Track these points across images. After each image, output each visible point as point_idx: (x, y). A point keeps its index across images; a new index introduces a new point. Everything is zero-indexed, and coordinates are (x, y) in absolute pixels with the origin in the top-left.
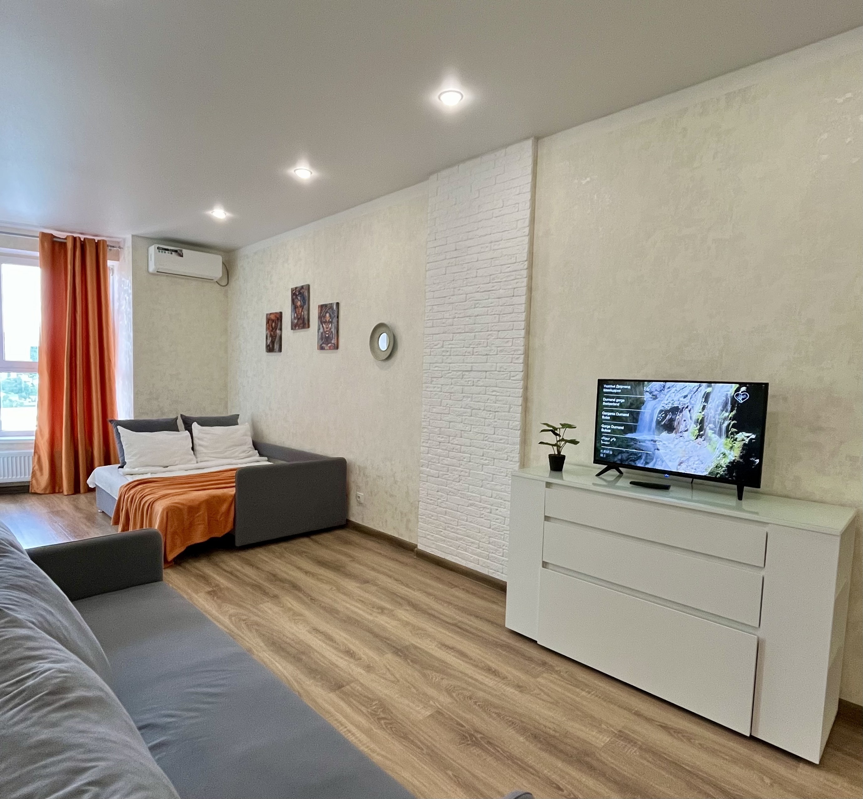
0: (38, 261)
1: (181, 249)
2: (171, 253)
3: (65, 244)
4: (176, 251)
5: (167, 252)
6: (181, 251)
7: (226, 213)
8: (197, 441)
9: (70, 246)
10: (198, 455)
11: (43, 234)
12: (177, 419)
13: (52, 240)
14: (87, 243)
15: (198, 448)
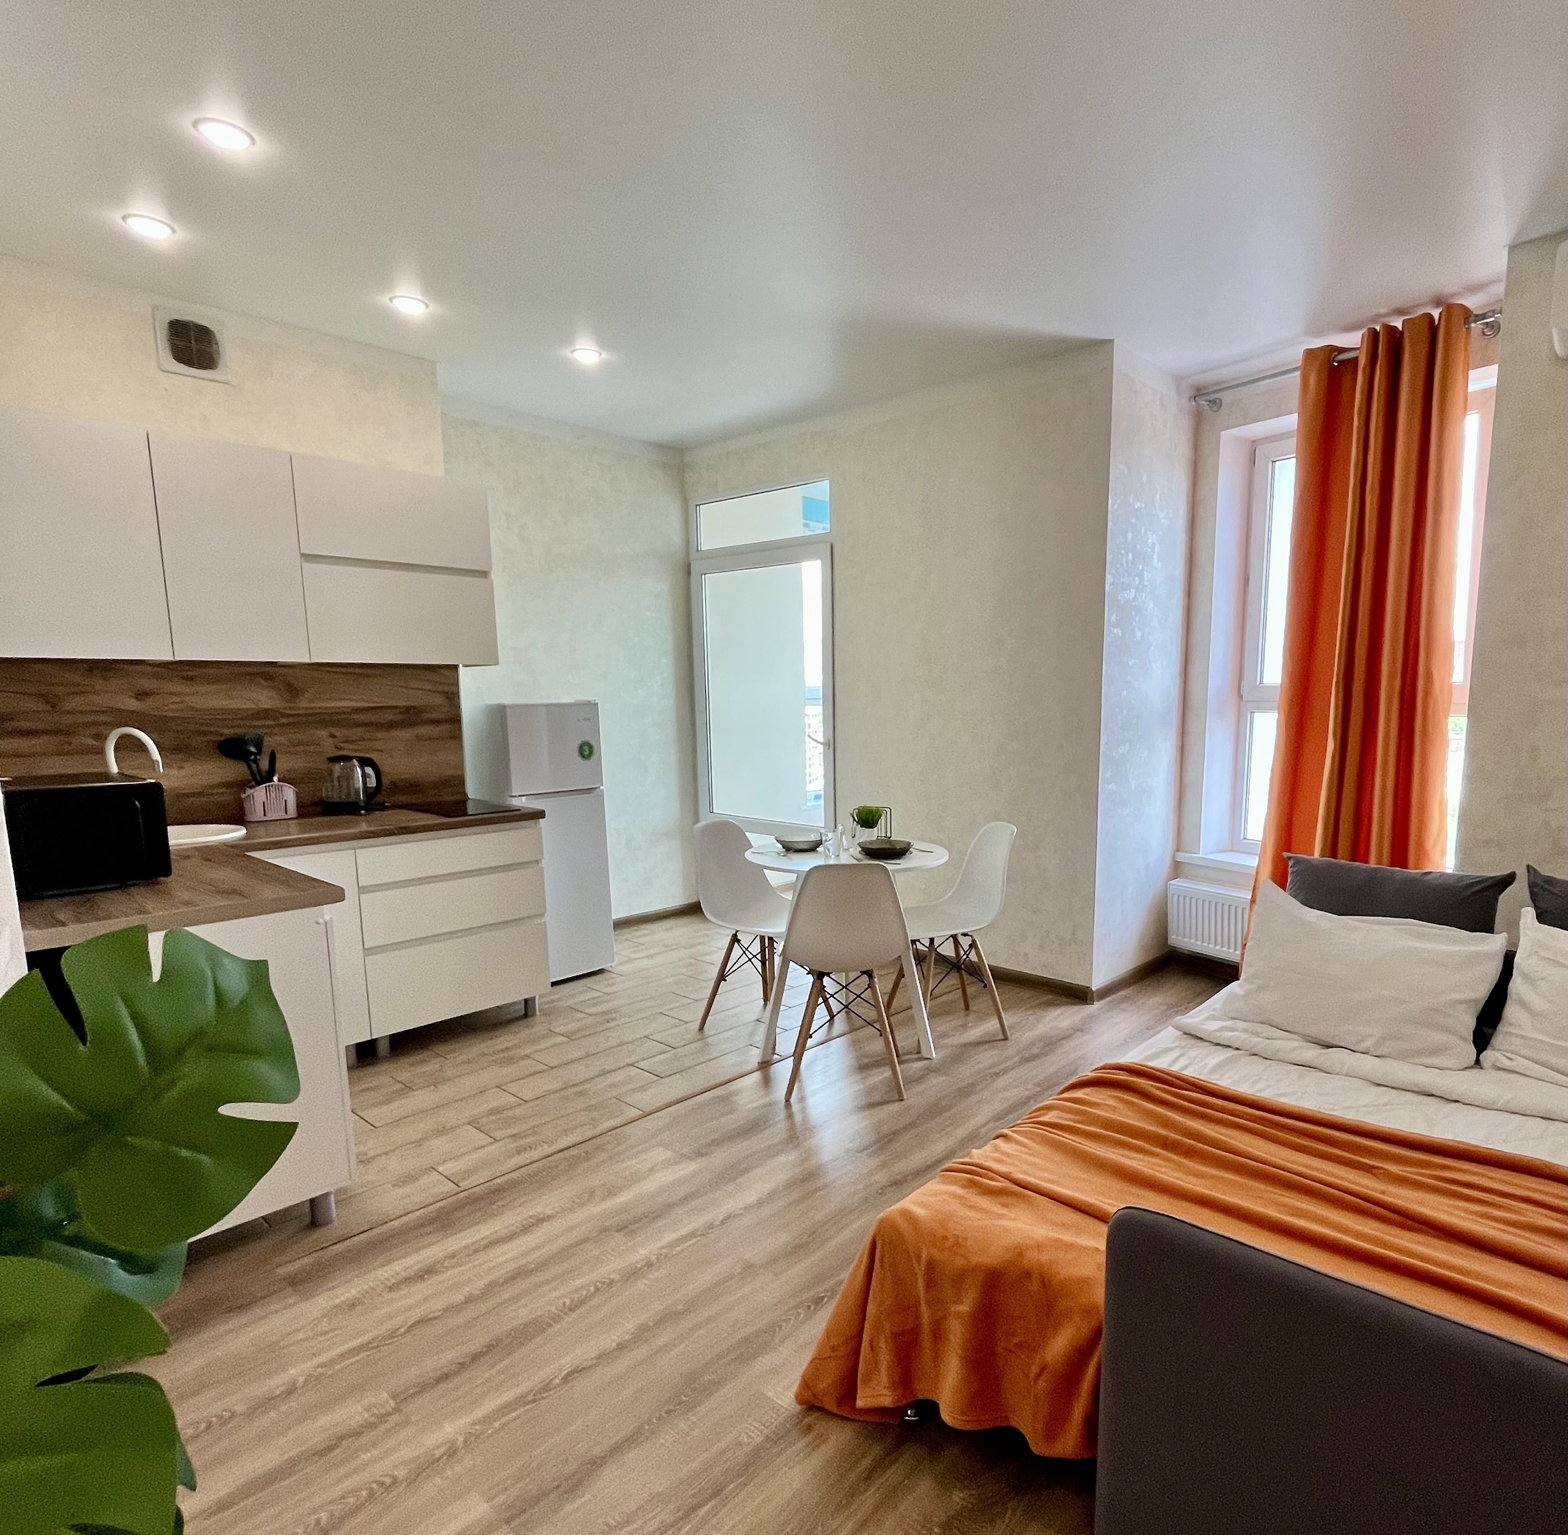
3: (1355, 360)
8: (1516, 985)
9: (1362, 362)
10: (1500, 1038)
11: (1310, 354)
12: (1508, 880)
13: (1330, 362)
14: (1406, 335)
15: (1512, 1011)
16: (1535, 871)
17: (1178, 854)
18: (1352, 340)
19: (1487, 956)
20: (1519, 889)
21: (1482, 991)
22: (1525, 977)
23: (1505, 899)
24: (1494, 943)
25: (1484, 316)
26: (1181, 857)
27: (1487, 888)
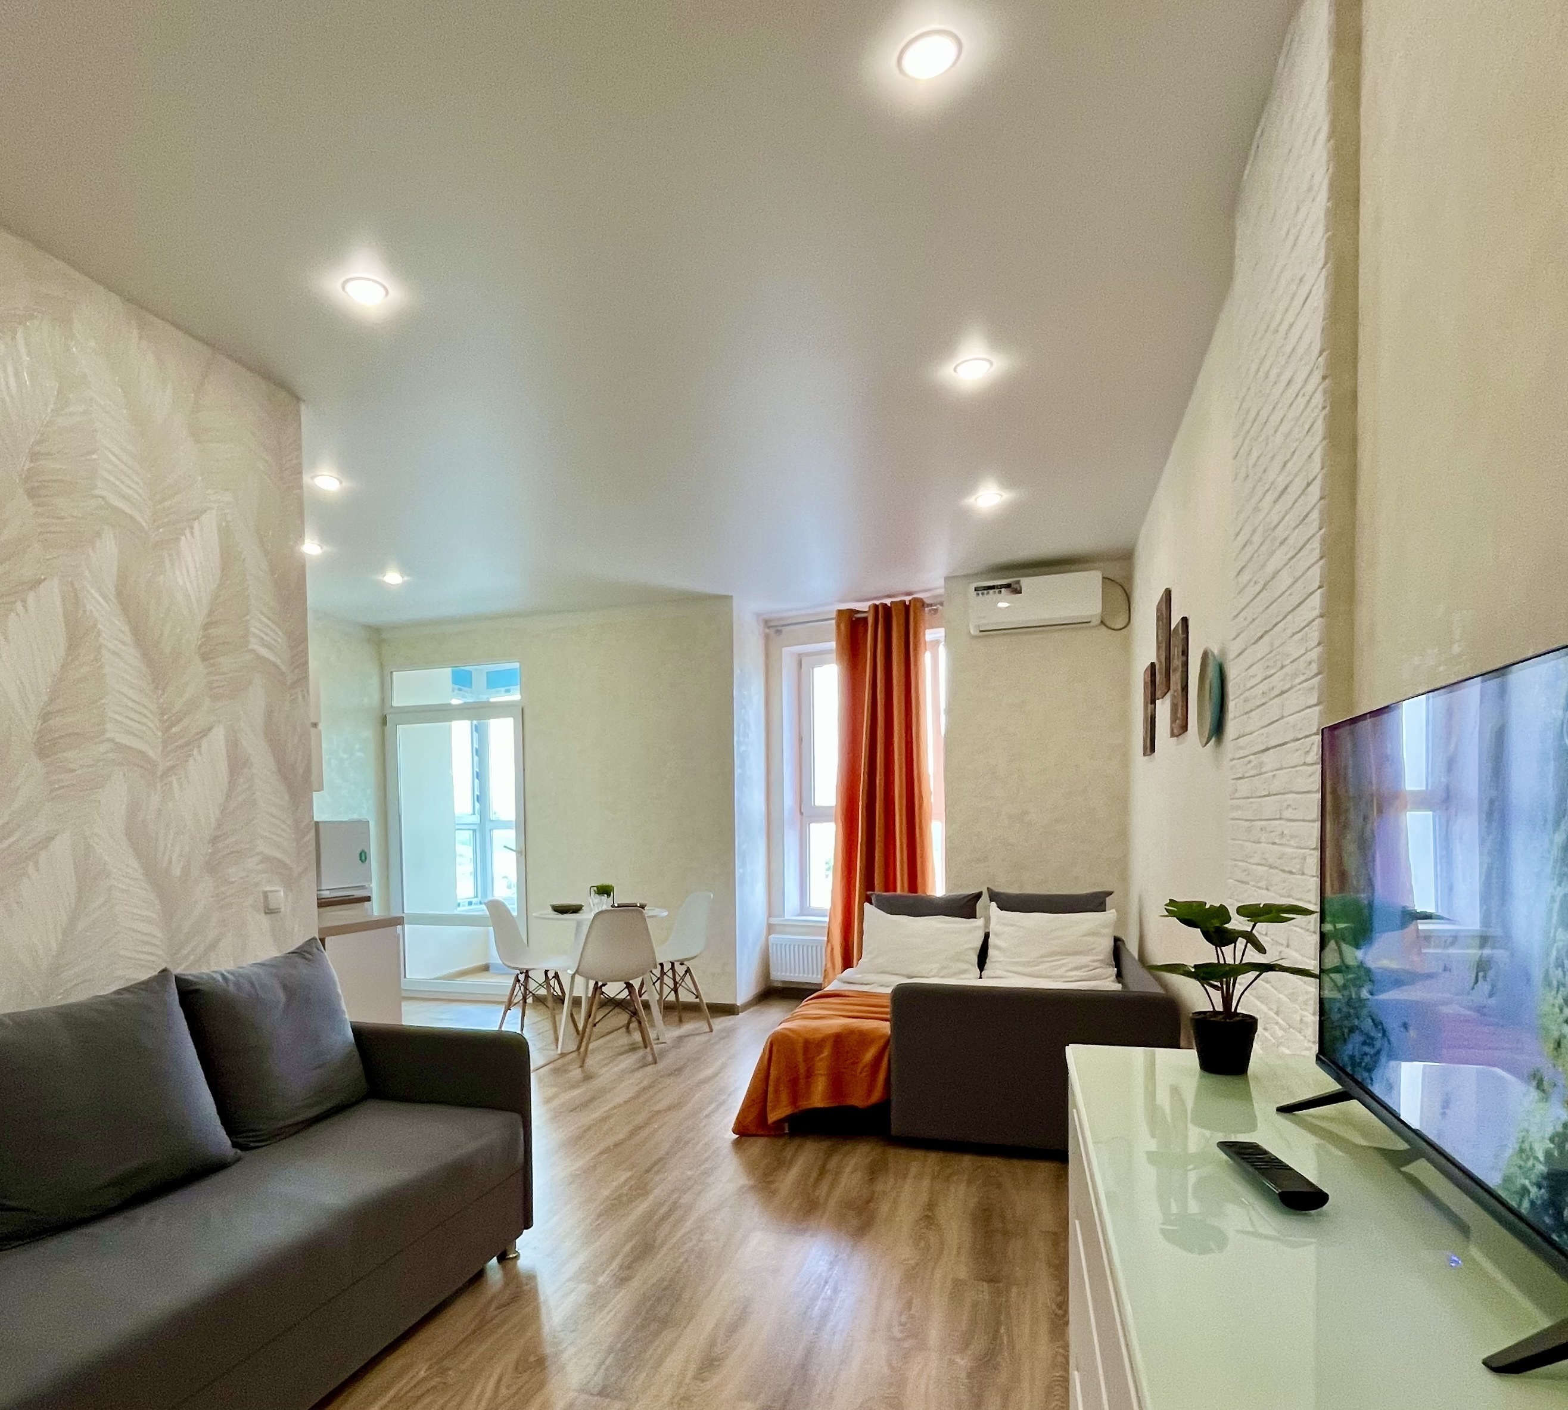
0: (834, 656)
1: (1018, 579)
2: (1000, 592)
3: (865, 619)
4: (1008, 586)
5: (991, 591)
6: (1018, 582)
7: (1002, 493)
8: (992, 940)
9: (870, 621)
10: (988, 965)
11: (840, 612)
12: (979, 896)
13: (850, 618)
14: (893, 610)
15: (991, 952)
16: (991, 890)
17: (771, 919)
18: (864, 606)
19: (976, 928)
20: (985, 897)
21: (978, 943)
22: (996, 934)
23: (980, 905)
24: (979, 922)
25: (931, 605)
26: (773, 921)
27: (970, 900)
